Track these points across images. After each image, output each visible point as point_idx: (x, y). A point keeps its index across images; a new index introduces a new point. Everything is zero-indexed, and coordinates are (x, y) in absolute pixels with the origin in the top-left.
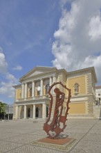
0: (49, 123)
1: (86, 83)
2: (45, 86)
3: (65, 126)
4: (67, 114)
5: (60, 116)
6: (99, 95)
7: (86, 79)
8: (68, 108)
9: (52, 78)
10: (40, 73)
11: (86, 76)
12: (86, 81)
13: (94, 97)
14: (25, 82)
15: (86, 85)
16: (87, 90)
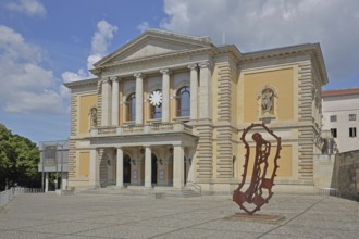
0: (244, 190)
1: (297, 89)
2: (174, 93)
3: (271, 194)
4: (274, 175)
5: (263, 178)
6: (333, 119)
7: (296, 76)
8: (276, 167)
9: (198, 69)
10: (159, 50)
11: (296, 69)
12: (296, 83)
13: (316, 130)
14: (114, 76)
15: (297, 96)
16: (297, 110)
